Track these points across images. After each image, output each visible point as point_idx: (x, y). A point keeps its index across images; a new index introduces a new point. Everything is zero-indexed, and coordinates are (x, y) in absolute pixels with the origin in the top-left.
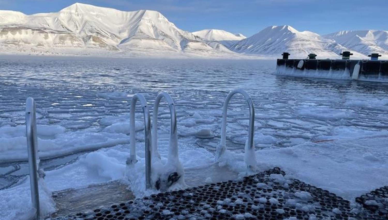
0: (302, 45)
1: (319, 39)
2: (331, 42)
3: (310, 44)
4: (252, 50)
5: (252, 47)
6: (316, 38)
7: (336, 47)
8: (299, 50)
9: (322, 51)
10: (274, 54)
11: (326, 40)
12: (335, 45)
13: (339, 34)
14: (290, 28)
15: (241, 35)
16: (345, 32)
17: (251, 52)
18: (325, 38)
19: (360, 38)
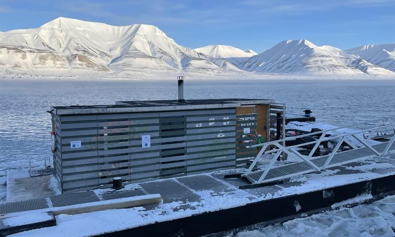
0: (322, 61)
1: (341, 55)
2: (354, 57)
3: (331, 60)
4: (265, 67)
5: (264, 64)
6: (337, 53)
7: (361, 63)
8: (319, 67)
9: (345, 68)
10: (290, 72)
11: (349, 55)
12: (360, 60)
13: (364, 48)
14: (307, 43)
15: (251, 51)
16: (370, 46)
17: (263, 70)
18: (348, 53)
19: (388, 52)
